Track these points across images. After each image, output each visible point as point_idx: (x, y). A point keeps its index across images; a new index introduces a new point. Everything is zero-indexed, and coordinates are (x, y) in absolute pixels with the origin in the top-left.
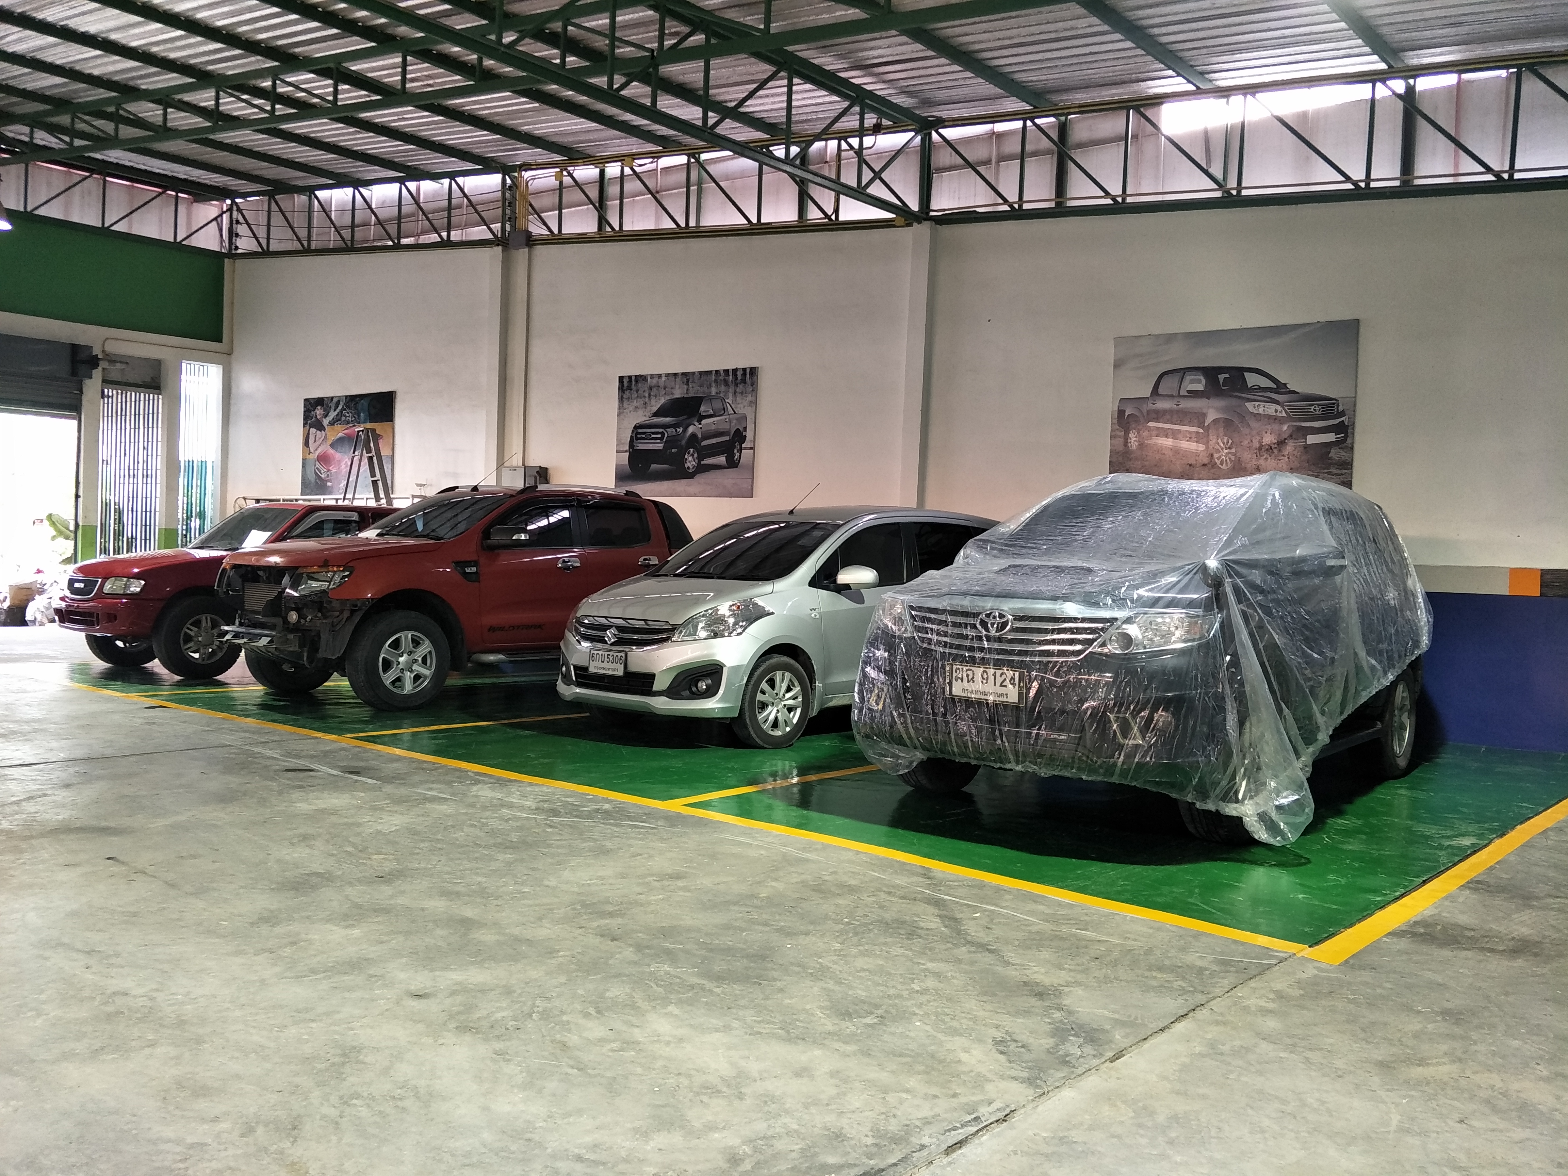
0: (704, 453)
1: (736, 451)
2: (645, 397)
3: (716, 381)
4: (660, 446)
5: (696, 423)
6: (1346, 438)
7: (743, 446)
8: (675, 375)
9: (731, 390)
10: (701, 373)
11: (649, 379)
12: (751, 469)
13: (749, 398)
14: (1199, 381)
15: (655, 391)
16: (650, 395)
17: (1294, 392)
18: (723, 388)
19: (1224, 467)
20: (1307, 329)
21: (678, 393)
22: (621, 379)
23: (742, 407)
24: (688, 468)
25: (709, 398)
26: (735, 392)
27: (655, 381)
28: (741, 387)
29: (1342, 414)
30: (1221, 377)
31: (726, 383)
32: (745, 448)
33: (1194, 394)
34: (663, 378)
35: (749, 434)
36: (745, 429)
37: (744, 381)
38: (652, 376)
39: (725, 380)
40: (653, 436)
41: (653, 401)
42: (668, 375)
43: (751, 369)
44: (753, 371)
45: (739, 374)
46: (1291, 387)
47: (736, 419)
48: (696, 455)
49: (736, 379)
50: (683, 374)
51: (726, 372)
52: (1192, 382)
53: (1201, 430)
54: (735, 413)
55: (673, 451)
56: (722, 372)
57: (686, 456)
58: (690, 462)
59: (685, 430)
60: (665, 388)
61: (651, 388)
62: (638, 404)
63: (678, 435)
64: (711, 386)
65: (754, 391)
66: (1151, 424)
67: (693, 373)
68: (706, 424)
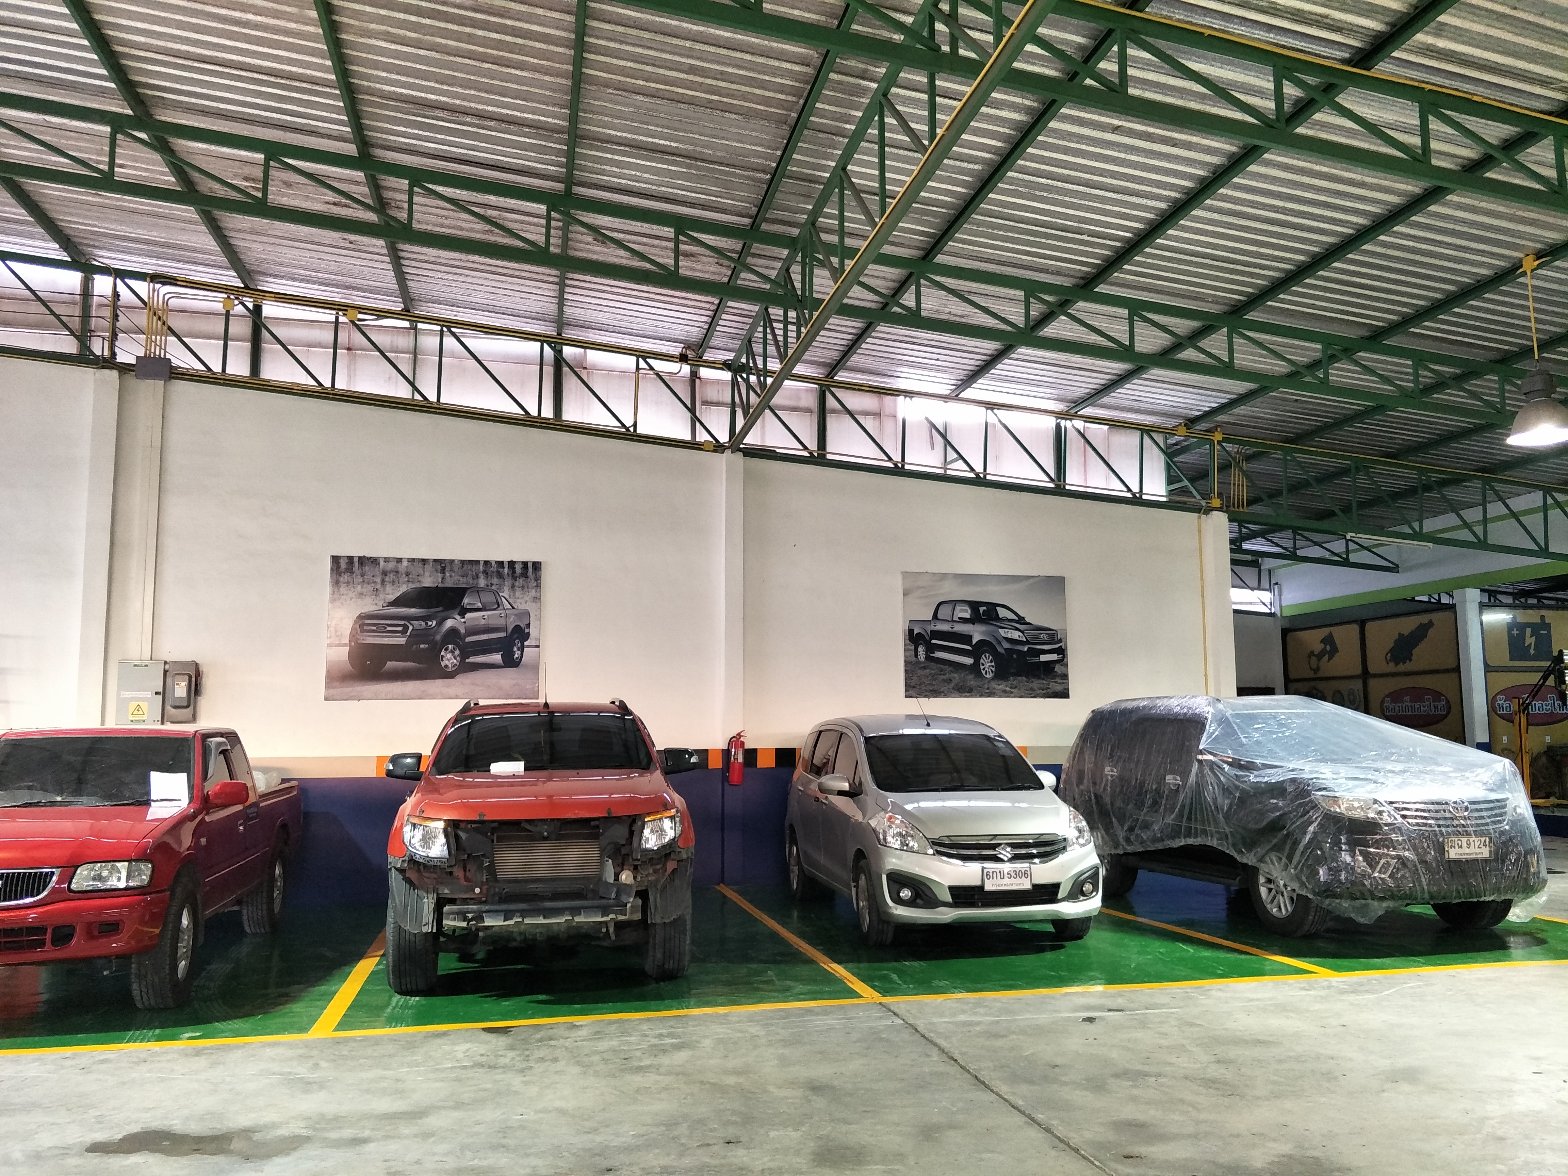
0: (467, 650)
1: (515, 649)
2: (375, 582)
3: (485, 572)
4: (402, 641)
5: (458, 617)
6: (1064, 657)
7: (526, 643)
8: (424, 561)
9: (508, 583)
10: (463, 562)
11: (382, 563)
12: (535, 668)
13: (533, 593)
14: (966, 611)
15: (390, 577)
16: (383, 581)
17: (1030, 624)
18: (495, 581)
19: (988, 676)
20: (1031, 581)
21: (429, 580)
22: (335, 559)
23: (523, 602)
24: (446, 666)
25: (477, 591)
26: (513, 586)
27: (391, 566)
28: (520, 582)
29: (1060, 641)
30: (982, 609)
31: (500, 576)
32: (528, 646)
33: (964, 620)
34: (405, 563)
35: (533, 631)
36: (528, 626)
37: (524, 575)
38: (387, 560)
39: (498, 572)
40: (389, 629)
41: (389, 588)
42: (412, 561)
43: (534, 563)
44: (537, 566)
45: (518, 568)
46: (1028, 620)
47: (515, 615)
48: (457, 652)
49: (514, 572)
50: (435, 561)
51: (500, 564)
52: (962, 611)
53: (970, 648)
54: (513, 608)
55: (422, 646)
56: (493, 563)
57: (442, 653)
58: (448, 660)
59: (440, 623)
60: (407, 574)
61: (385, 573)
62: (364, 590)
63: (429, 628)
64: (477, 577)
65: (538, 586)
66: (934, 641)
67: (452, 562)
68: (474, 619)
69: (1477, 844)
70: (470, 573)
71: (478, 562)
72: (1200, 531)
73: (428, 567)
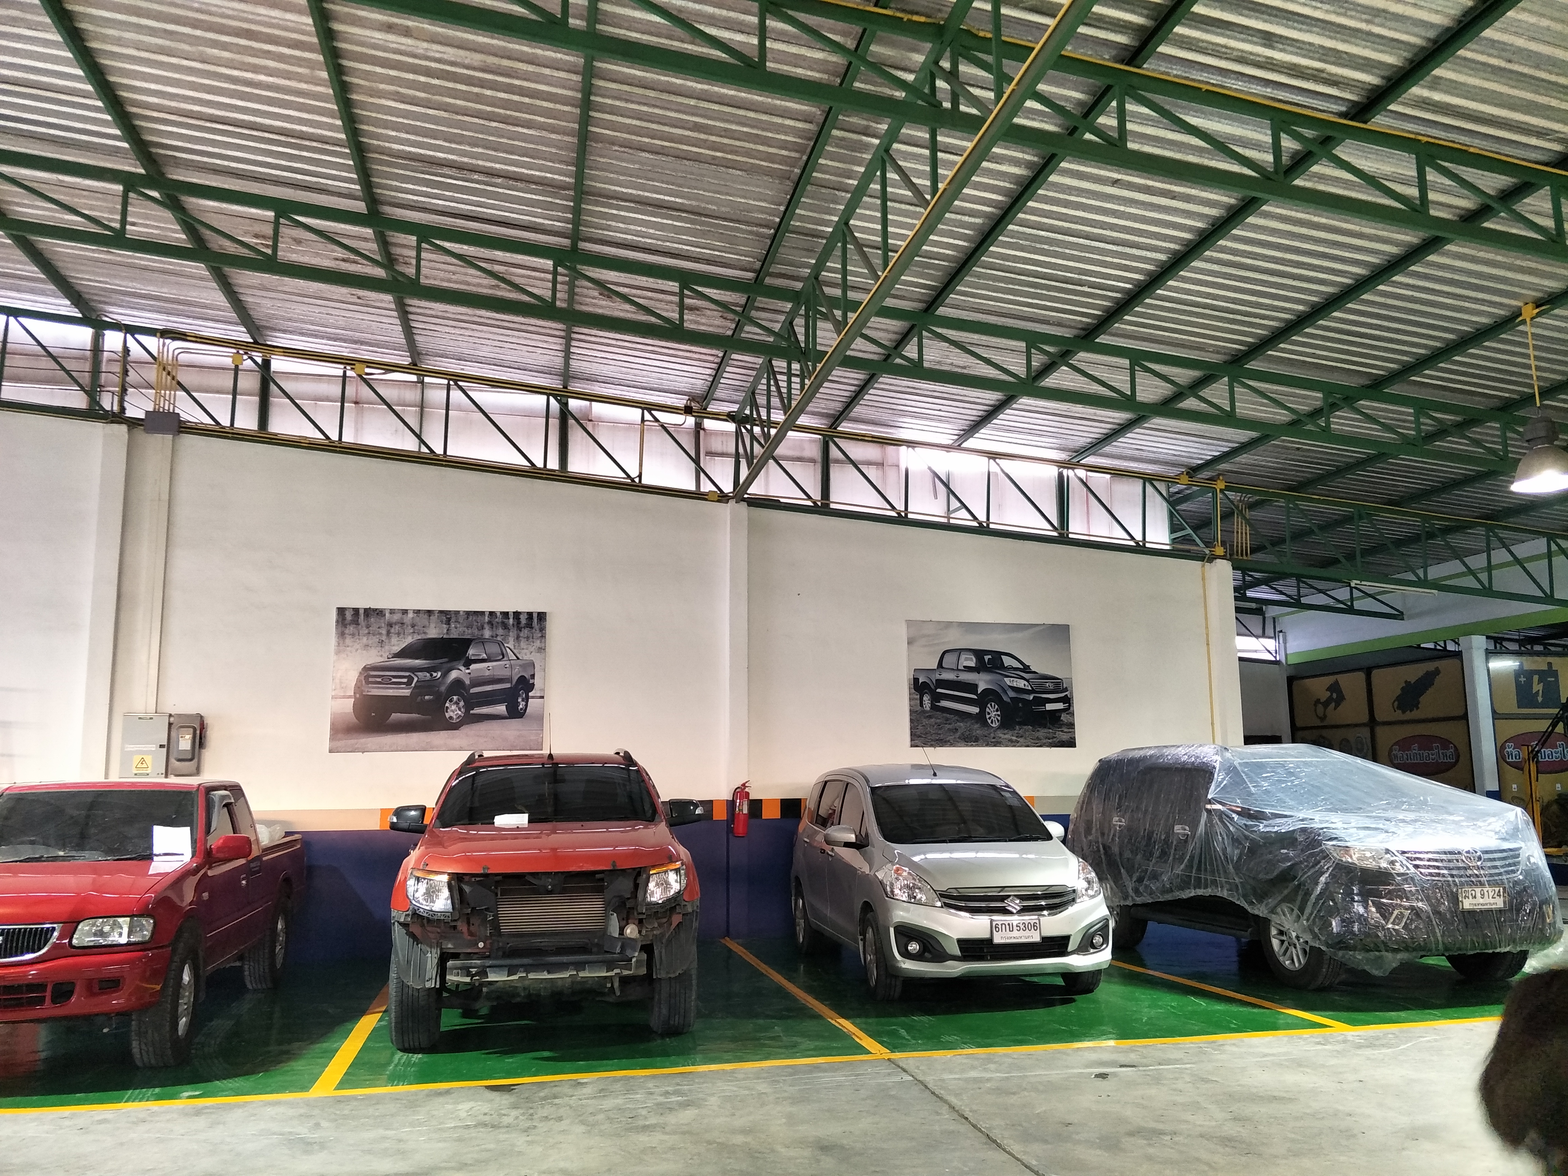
0: (471, 702)
1: (520, 700)
2: (380, 634)
3: (490, 623)
4: (407, 692)
5: (462, 668)
6: (1069, 706)
7: (531, 694)
8: (430, 612)
9: (513, 634)
10: (468, 613)
11: (387, 615)
12: (539, 719)
13: (538, 643)
14: (972, 660)
15: (395, 629)
16: (388, 633)
17: (1035, 673)
18: (500, 631)
19: (994, 725)
20: (1037, 629)
21: (434, 632)
22: (341, 611)
23: (527, 653)
24: (451, 718)
25: (482, 641)
26: (518, 638)
27: (396, 617)
28: (525, 632)
29: (1066, 690)
30: (987, 658)
31: (505, 626)
32: (533, 697)
33: (968, 669)
34: (411, 615)
35: (537, 681)
36: (533, 676)
37: (529, 625)
38: (392, 611)
39: (503, 623)
40: (394, 680)
41: (394, 640)
42: (417, 612)
43: (539, 613)
44: (542, 616)
45: (523, 619)
46: (1033, 669)
47: (520, 666)
48: (462, 703)
49: (519, 623)
50: (441, 612)
51: (506, 614)
52: (966, 659)
53: (975, 697)
54: (518, 659)
55: (427, 697)
56: (498, 614)
57: (447, 705)
58: (453, 711)
59: (445, 674)
60: (413, 626)
61: (390, 625)
62: (370, 642)
63: (434, 680)
64: (483, 628)
65: (543, 637)
66: (939, 690)
67: (457, 613)
68: (477, 670)
69: (1491, 894)
70: (475, 624)
71: (483, 613)
72: (1203, 579)
73: (434, 618)
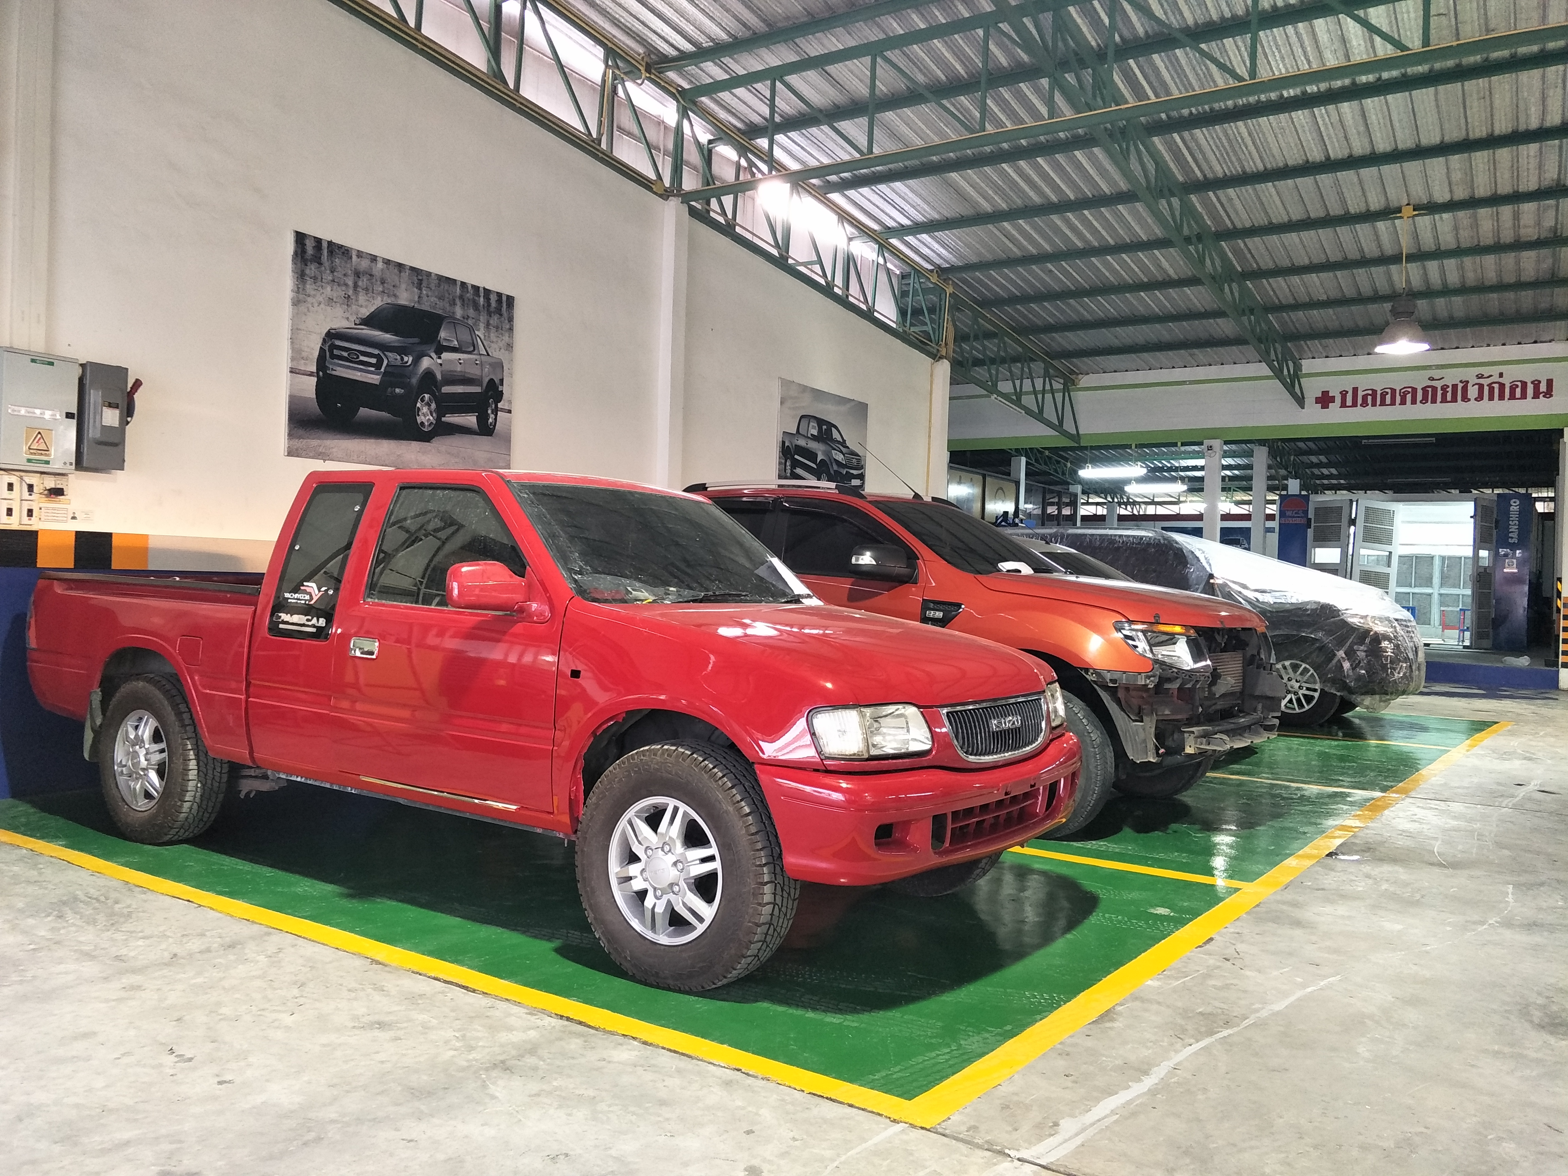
0: (443, 405)
1: (489, 412)
2: (346, 285)
3: (461, 297)
4: (374, 379)
5: (433, 355)
7: (500, 405)
8: (400, 266)
9: (483, 318)
10: (441, 279)
11: (354, 257)
12: (507, 440)
13: (506, 338)
15: (363, 282)
16: (356, 286)
17: (848, 447)
18: (471, 312)
20: (851, 404)
21: (405, 297)
22: (299, 238)
23: (497, 348)
24: (422, 423)
25: (454, 323)
26: (488, 325)
27: (365, 264)
28: (494, 320)
29: (862, 467)
30: (823, 427)
31: (476, 307)
32: (501, 410)
33: (813, 437)
34: (380, 265)
35: (505, 389)
36: (502, 381)
37: (498, 311)
38: (360, 254)
39: (474, 301)
40: (362, 358)
41: (362, 298)
42: (387, 262)
43: (508, 297)
44: (510, 302)
45: (493, 301)
46: (847, 443)
47: (490, 364)
48: (433, 406)
49: (489, 305)
50: (413, 269)
51: (476, 288)
52: (813, 427)
53: (814, 466)
54: (488, 355)
55: (397, 390)
56: (470, 287)
57: (418, 405)
58: (424, 415)
59: (417, 361)
60: (383, 282)
61: (357, 274)
62: (335, 295)
63: (404, 366)
64: (453, 303)
65: (511, 329)
66: (796, 457)
67: (429, 274)
68: (451, 361)
70: (447, 295)
71: (454, 281)
72: (932, 376)
73: (405, 275)
